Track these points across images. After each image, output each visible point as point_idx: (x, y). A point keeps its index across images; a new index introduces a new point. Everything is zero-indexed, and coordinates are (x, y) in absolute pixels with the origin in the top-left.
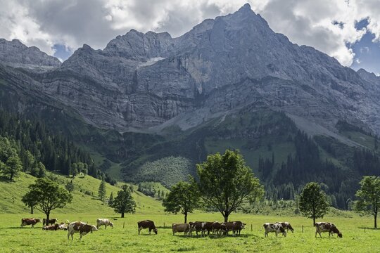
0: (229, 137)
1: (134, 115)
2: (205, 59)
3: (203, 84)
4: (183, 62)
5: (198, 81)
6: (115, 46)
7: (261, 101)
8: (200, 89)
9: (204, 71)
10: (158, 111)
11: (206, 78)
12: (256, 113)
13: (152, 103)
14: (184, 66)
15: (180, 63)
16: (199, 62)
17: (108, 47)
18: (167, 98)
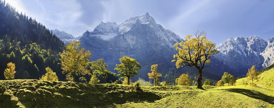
0: (146, 66)
1: (108, 57)
2: (133, 35)
3: (133, 45)
4: (125, 36)
5: (131, 44)
6: (97, 30)
7: (155, 53)
8: (132, 47)
9: (133, 40)
10: (117, 55)
11: (134, 42)
12: (154, 58)
13: (114, 52)
14: (125, 38)
15: (123, 37)
16: (131, 36)
17: (94, 31)
18: (119, 51)
